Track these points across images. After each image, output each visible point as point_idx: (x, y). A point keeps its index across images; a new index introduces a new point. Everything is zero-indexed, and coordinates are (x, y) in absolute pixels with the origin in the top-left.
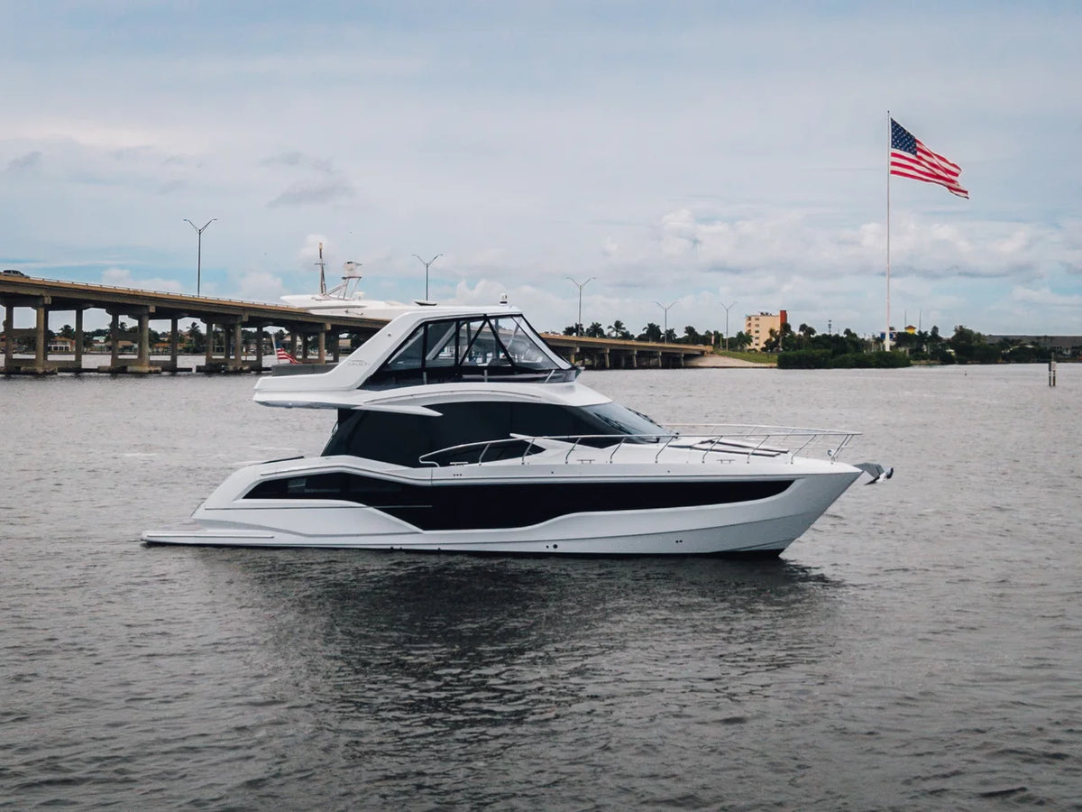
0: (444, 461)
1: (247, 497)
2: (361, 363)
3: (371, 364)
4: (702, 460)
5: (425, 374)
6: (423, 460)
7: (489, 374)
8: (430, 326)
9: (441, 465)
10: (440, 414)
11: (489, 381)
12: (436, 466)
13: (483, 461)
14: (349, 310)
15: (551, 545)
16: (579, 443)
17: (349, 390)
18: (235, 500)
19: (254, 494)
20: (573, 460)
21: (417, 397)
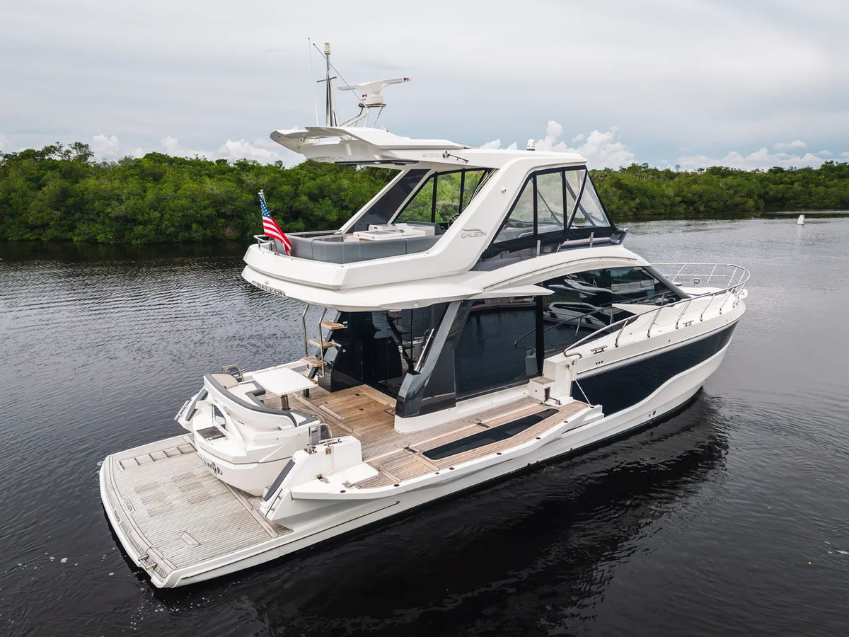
14: (448, 152)
15: (652, 413)
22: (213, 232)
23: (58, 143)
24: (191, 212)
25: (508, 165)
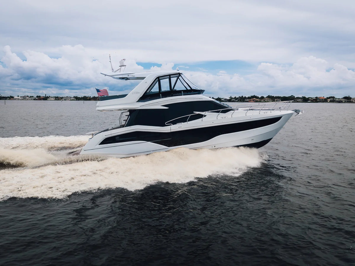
0: (174, 123)
1: (100, 144)
2: (136, 93)
3: (141, 93)
4: (259, 113)
5: (161, 95)
6: (166, 123)
7: (183, 93)
8: (160, 78)
9: (173, 125)
10: (168, 108)
11: (184, 95)
12: (171, 125)
13: (188, 121)
14: (129, 75)
17: (133, 103)
18: (96, 146)
19: (102, 143)
20: (219, 118)
21: (159, 103)
25: (148, 76)
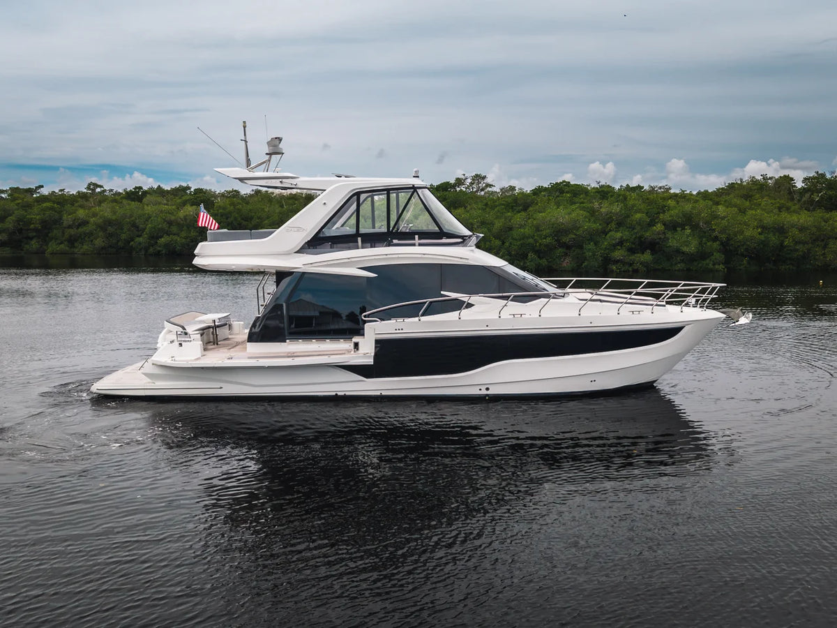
2: (299, 229)
3: (308, 231)
4: (617, 312)
5: (359, 239)
6: (365, 316)
7: (419, 239)
8: (363, 197)
9: (382, 321)
10: (375, 275)
11: (420, 245)
12: (377, 321)
13: (422, 315)
14: (284, 180)
15: (483, 388)
16: (512, 300)
17: (287, 254)
20: (506, 314)
21: (353, 260)
22: (549, 262)
23: (464, 175)
24: (531, 240)
25: (332, 187)
